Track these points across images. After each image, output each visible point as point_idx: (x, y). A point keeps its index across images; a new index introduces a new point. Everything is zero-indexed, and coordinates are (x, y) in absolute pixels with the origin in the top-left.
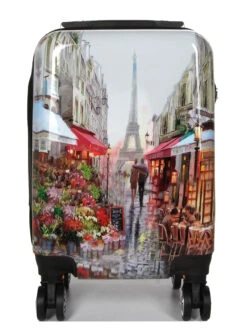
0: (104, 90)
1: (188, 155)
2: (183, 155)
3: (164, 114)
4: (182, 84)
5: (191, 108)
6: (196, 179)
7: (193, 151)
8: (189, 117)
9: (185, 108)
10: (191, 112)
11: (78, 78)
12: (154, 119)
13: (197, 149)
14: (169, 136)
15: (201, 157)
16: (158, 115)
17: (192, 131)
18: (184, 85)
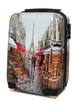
0: (25, 32)
1: (49, 55)
2: (47, 55)
3: (42, 41)
4: (47, 31)
5: (50, 39)
6: (51, 63)
7: (50, 54)
8: (49, 42)
9: (48, 39)
10: (50, 40)
11: (18, 28)
12: (39, 42)
13: (51, 53)
14: (43, 48)
15: (53, 56)
16: (40, 41)
17: (50, 47)
18: (48, 31)
